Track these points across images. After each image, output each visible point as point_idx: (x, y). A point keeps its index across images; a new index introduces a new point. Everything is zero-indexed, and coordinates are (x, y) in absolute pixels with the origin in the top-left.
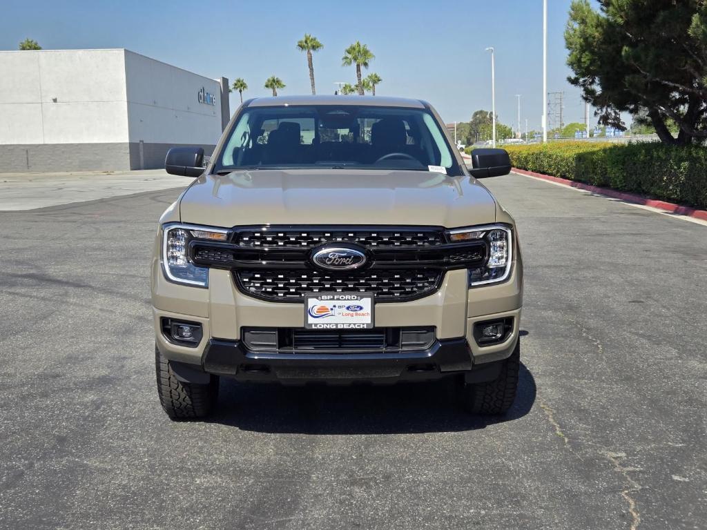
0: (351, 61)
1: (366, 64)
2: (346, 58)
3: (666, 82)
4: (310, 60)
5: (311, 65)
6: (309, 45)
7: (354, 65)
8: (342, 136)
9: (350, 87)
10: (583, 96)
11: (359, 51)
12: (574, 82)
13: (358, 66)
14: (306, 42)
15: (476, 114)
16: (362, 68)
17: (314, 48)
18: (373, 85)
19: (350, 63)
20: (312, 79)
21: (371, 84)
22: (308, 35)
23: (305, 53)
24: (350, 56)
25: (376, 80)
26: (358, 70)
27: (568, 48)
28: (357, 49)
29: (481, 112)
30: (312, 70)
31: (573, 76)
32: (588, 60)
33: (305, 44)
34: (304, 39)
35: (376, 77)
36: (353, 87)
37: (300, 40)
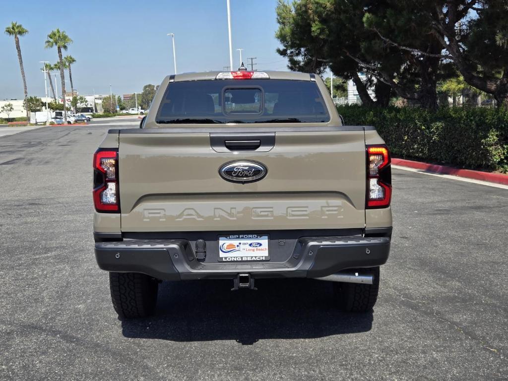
0: (53, 45)
1: (65, 47)
2: (48, 42)
3: (404, 48)
4: (17, 43)
5: (18, 47)
6: (16, 31)
7: (55, 48)
8: (49, 104)
9: (50, 66)
10: (288, 66)
11: (59, 37)
12: (283, 53)
13: (59, 48)
14: (13, 28)
15: (146, 87)
16: (63, 50)
17: (20, 33)
18: (69, 64)
19: (52, 46)
20: (20, 58)
21: (67, 64)
22: (15, 23)
23: (13, 37)
24: (52, 40)
25: (72, 61)
26: (60, 51)
27: (279, 22)
28: (57, 35)
29: (150, 86)
30: (19, 51)
31: (282, 48)
32: (318, 29)
33: (12, 30)
34: (11, 26)
35: (71, 58)
36: (52, 66)
37: (8, 26)
